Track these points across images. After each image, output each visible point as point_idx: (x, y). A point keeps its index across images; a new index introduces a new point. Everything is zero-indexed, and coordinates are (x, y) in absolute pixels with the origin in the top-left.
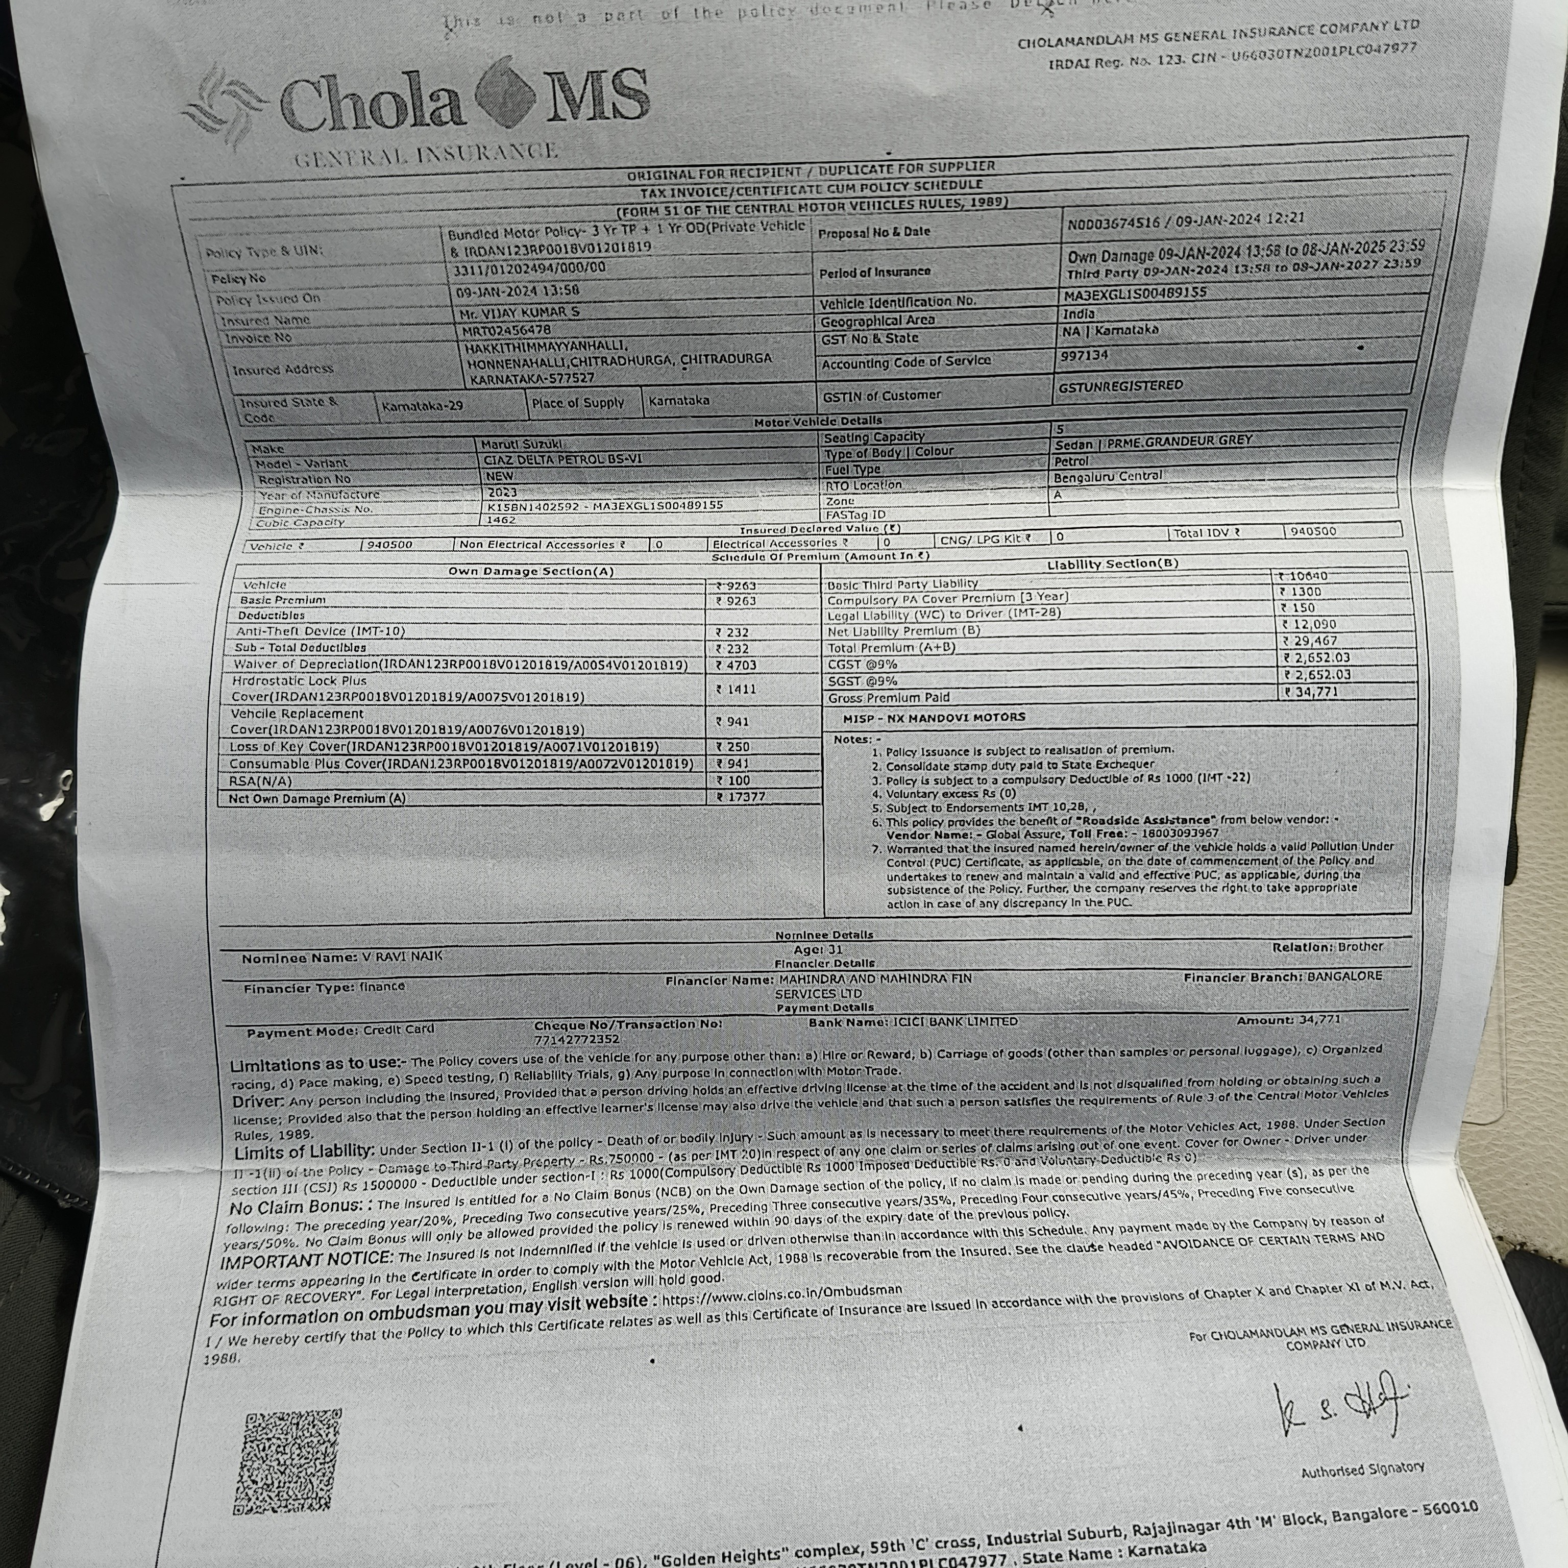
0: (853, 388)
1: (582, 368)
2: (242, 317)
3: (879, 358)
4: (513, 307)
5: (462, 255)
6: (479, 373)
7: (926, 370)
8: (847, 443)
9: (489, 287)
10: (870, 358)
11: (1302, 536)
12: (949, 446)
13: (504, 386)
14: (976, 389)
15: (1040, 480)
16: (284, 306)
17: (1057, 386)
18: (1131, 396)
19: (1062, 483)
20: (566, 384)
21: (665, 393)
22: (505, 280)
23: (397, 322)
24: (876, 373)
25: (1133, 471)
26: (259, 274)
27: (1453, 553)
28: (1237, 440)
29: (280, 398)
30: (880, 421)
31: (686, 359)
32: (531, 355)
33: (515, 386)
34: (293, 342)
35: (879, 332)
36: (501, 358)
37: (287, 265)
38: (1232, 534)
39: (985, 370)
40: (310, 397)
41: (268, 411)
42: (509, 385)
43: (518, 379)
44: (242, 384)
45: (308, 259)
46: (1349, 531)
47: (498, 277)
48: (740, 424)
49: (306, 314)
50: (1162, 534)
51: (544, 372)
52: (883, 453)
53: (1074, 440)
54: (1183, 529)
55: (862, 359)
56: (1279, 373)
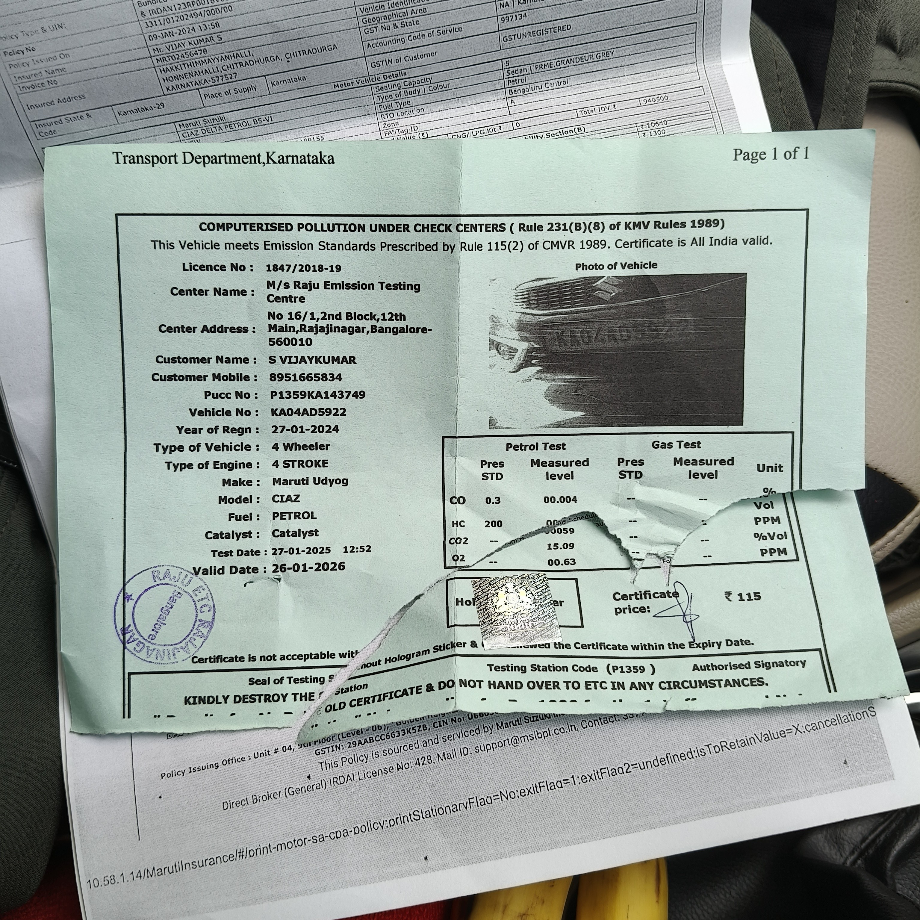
0: (387, 57)
1: (230, 71)
2: (26, 74)
3: (399, 37)
4: (183, 41)
5: (148, 15)
6: (170, 84)
7: (427, 40)
8: (389, 90)
9: (167, 31)
10: (393, 38)
11: (650, 103)
12: (447, 83)
13: (186, 89)
14: (456, 47)
15: (501, 94)
16: (49, 63)
17: (502, 38)
18: (543, 38)
19: (514, 95)
20: (221, 82)
21: (279, 78)
22: (176, 26)
23: (117, 62)
24: (398, 46)
25: (552, 82)
26: (31, 46)
27: (733, 98)
28: (606, 55)
29: (57, 119)
30: (405, 74)
31: (288, 56)
32: (199, 68)
33: (192, 88)
34: (59, 84)
35: (396, 22)
36: (182, 73)
37: (46, 38)
38: (612, 108)
39: (460, 35)
40: (75, 115)
41: (52, 128)
42: (189, 88)
43: (193, 84)
44: (34, 115)
45: (58, 33)
46: (675, 96)
47: (171, 25)
48: (325, 89)
49: (63, 66)
50: (573, 114)
51: (208, 77)
52: (411, 93)
53: (516, 68)
54: (584, 110)
55: (389, 39)
56: (623, 12)
